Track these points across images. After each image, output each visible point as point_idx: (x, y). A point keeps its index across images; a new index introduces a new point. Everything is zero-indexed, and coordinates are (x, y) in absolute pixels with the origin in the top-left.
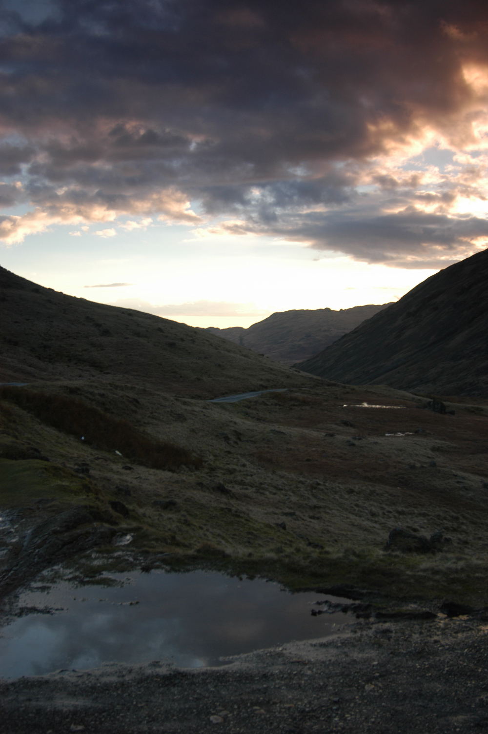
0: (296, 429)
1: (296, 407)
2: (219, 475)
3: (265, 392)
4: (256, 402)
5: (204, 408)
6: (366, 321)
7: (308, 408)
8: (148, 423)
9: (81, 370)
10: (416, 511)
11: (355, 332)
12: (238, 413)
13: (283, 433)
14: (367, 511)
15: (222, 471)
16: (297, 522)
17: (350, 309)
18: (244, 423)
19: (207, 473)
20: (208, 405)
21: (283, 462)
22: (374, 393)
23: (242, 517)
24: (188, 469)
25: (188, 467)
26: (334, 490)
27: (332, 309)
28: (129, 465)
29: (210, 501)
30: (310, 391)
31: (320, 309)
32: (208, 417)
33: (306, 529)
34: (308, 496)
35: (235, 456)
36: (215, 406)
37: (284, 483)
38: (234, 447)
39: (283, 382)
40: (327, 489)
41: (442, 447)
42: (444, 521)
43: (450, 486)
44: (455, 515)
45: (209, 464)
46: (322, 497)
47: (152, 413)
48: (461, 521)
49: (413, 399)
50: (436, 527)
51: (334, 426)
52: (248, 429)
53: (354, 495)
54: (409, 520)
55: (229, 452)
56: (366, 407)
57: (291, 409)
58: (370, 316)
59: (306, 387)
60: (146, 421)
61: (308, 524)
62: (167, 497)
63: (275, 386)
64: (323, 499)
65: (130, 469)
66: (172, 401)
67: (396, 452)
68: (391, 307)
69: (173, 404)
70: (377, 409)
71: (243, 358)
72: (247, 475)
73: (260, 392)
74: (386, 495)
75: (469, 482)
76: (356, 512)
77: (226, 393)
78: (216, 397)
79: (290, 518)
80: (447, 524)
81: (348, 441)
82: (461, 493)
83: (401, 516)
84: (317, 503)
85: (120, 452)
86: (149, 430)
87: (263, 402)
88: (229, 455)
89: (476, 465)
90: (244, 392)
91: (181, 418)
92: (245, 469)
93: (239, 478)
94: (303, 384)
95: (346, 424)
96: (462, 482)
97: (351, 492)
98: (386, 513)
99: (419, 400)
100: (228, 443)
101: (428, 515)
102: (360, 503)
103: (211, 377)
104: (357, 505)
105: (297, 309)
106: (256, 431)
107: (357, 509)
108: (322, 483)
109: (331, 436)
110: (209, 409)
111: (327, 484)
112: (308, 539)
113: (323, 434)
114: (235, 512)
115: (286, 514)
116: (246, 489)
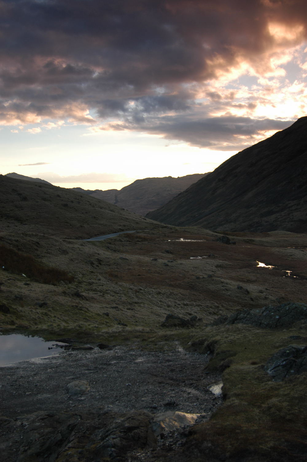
0: (136, 256)
1: (140, 242)
2: (83, 286)
3: (122, 233)
4: (115, 240)
5: (82, 245)
6: (193, 184)
7: (146, 242)
8: (44, 256)
9: (9, 223)
10: (195, 304)
11: (186, 191)
12: (103, 247)
13: (126, 259)
14: (165, 304)
15: (85, 284)
16: (118, 312)
17: (184, 177)
18: (104, 254)
19: (76, 285)
20: (84, 243)
21: (124, 277)
22: (189, 232)
23: (83, 310)
24: (64, 283)
25: (65, 282)
26: (149, 293)
27: (173, 177)
28: (28, 282)
29: (67, 302)
30: (149, 232)
31: (165, 177)
32: (82, 251)
33: (122, 315)
34: (133, 296)
35: (96, 274)
36: (88, 243)
37: (120, 290)
38: (96, 268)
39: (133, 227)
40: (145, 292)
41: (222, 265)
42: (210, 309)
43: (218, 288)
44: (217, 305)
45: (79, 280)
46: (141, 297)
47: (47, 250)
48: (220, 308)
49: (213, 235)
50: (204, 312)
51: (160, 253)
52: (106, 258)
53: (161, 295)
54: (189, 309)
55: (92, 272)
57: (136, 244)
58: (196, 181)
59: (148, 229)
60: (43, 255)
61: (124, 312)
62: (43, 300)
63: (129, 229)
64: (142, 298)
65: (28, 284)
66: (61, 242)
67: (193, 269)
68: (209, 175)
69: (61, 244)
70: (188, 242)
71: (110, 212)
72: (100, 285)
73: (119, 233)
74: (179, 295)
75: (229, 286)
76: (159, 305)
77: (98, 235)
78: (91, 237)
79: (114, 310)
80: (211, 310)
81: (165, 263)
82: (224, 292)
83: (185, 307)
84: (137, 300)
85: (25, 275)
86: (44, 260)
87: (120, 239)
88: (92, 274)
89: (240, 275)
90: (109, 234)
91: (65, 252)
92: (100, 282)
93: (94, 288)
94: (146, 227)
95: (168, 252)
96: (226, 286)
97: (159, 293)
98: (177, 305)
99: (216, 236)
100: (93, 266)
101: (201, 306)
102: (163, 300)
103: (89, 225)
104: (161, 301)
105: (151, 177)
106: (111, 258)
107: (160, 303)
108: (143, 289)
109: (156, 260)
110: (84, 246)
111: (146, 290)
112: (120, 321)
113: (152, 259)
114: (80, 307)
115: (113, 308)
116: (95, 294)
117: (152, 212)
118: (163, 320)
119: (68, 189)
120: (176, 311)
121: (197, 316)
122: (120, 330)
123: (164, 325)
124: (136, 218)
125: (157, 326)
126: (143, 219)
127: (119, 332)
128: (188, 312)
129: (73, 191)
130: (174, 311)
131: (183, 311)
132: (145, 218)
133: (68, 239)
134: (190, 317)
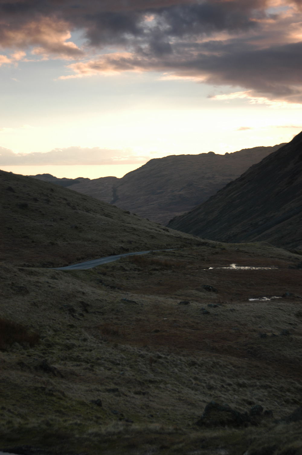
0: (151, 297)
1: (157, 272)
2: (55, 351)
3: (124, 255)
4: (113, 268)
5: (53, 277)
7: (169, 272)
10: (258, 383)
11: (242, 178)
12: (91, 281)
13: (134, 302)
14: (204, 385)
15: (59, 347)
16: (118, 398)
17: (237, 153)
18: (94, 293)
19: (42, 350)
20: (58, 274)
21: (129, 334)
22: (246, 252)
25: (22, 345)
26: (174, 363)
27: (216, 153)
30: (174, 253)
31: (203, 154)
32: (53, 288)
33: (125, 405)
34: (146, 370)
36: (65, 274)
37: (122, 358)
38: (79, 319)
39: (146, 243)
40: (168, 362)
42: (287, 393)
45: (47, 340)
46: (160, 371)
49: (290, 257)
50: (276, 399)
51: (194, 292)
52: (97, 300)
53: (196, 368)
54: (248, 393)
55: (72, 326)
56: (234, 270)
57: (151, 274)
59: (172, 248)
61: (129, 399)
63: (137, 249)
64: (161, 373)
66: (15, 272)
67: (253, 319)
69: (15, 275)
71: (103, 217)
72: (86, 350)
73: (119, 256)
74: (230, 367)
76: (193, 386)
77: (83, 258)
78: (70, 263)
79: (111, 395)
80: (289, 396)
81: (203, 309)
83: (241, 389)
87: (121, 267)
88: (72, 329)
90: (102, 256)
91: (22, 291)
92: (85, 343)
93: (76, 354)
94: (169, 245)
95: (208, 289)
97: (193, 364)
98: (225, 386)
99: (296, 258)
100: (73, 316)
101: (271, 387)
102: (200, 376)
103: (67, 241)
104: (196, 379)
106: (106, 300)
107: (194, 382)
108: (163, 356)
109: (186, 303)
110: (57, 279)
111: (169, 357)
112: (122, 415)
113: (179, 301)
114: (50, 390)
115: (109, 391)
116: (77, 365)
117: (180, 216)
118: (200, 413)
119: (27, 177)
120: (223, 396)
121: (263, 406)
122: (121, 428)
123: (201, 423)
124: (151, 229)
125: (189, 425)
126: (164, 230)
127: (120, 433)
128: (245, 398)
129: (37, 180)
130: (220, 397)
131: (236, 397)
132: (167, 228)
133: (28, 266)
134: (250, 407)
